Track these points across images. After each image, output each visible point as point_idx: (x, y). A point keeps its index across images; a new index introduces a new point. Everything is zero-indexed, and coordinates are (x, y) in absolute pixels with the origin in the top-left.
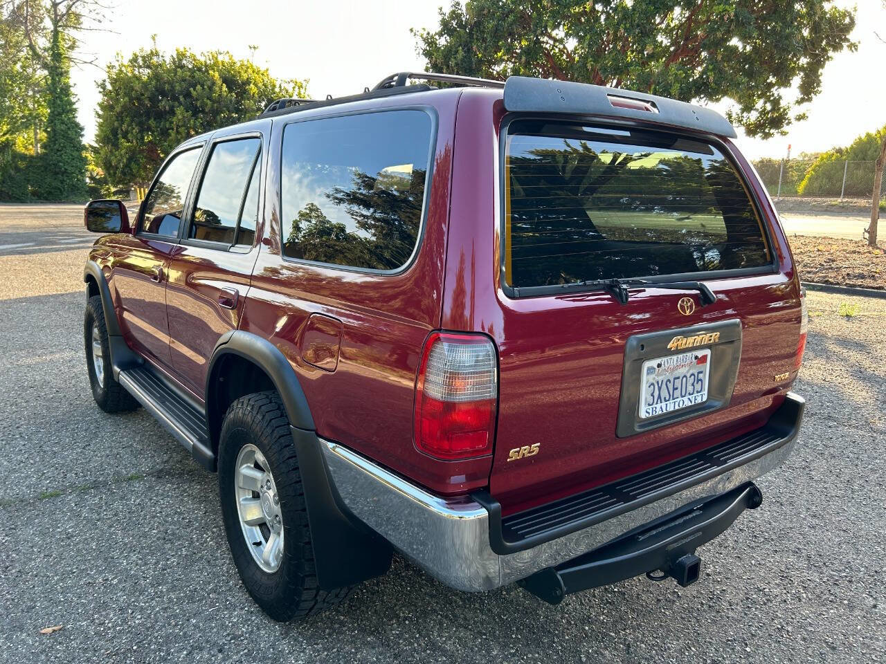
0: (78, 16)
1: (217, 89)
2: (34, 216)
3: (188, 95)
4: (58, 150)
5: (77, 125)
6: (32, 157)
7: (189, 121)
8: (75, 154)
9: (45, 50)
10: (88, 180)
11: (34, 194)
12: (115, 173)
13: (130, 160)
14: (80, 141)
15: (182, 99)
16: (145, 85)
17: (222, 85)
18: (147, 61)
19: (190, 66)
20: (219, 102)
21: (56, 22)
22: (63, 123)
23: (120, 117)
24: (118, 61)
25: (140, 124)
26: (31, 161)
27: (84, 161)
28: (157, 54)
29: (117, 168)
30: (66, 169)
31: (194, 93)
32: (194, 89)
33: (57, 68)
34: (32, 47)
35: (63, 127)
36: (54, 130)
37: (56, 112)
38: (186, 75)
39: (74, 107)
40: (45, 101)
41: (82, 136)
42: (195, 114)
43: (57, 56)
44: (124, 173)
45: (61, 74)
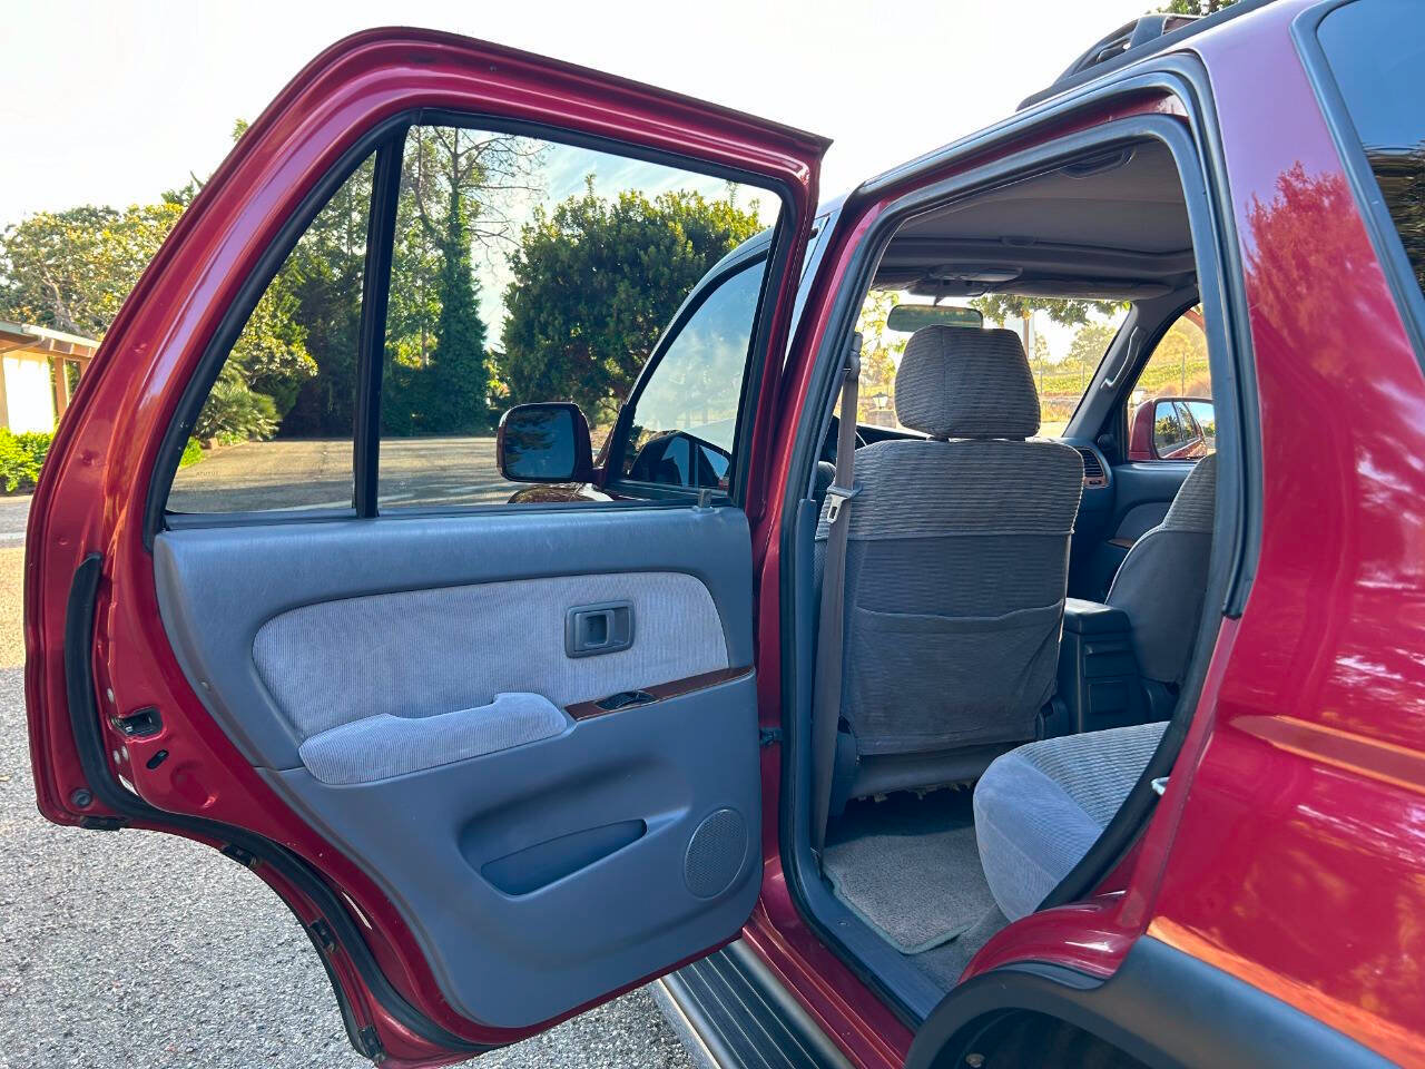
0: (481, 169)
1: (679, 249)
2: (416, 453)
3: (635, 262)
4: (452, 360)
5: (478, 323)
6: (417, 371)
7: (636, 301)
8: (474, 364)
9: (438, 222)
10: (488, 401)
11: (418, 422)
12: (527, 387)
13: (549, 365)
14: (481, 346)
15: (626, 268)
16: (575, 251)
17: (686, 243)
18: (578, 216)
19: (640, 220)
20: (680, 270)
21: (455, 183)
22: (460, 322)
23: (537, 303)
24: (538, 220)
25: (565, 312)
26: (416, 377)
27: (486, 374)
28: (593, 205)
29: (531, 379)
30: (461, 387)
31: (645, 258)
32: (646, 253)
33: (454, 244)
34: (424, 219)
35: (460, 327)
36: (447, 332)
37: (451, 308)
38: (634, 232)
39: (475, 298)
40: (437, 293)
41: (484, 338)
42: (645, 291)
43: (456, 229)
44: (539, 386)
45: (460, 253)
